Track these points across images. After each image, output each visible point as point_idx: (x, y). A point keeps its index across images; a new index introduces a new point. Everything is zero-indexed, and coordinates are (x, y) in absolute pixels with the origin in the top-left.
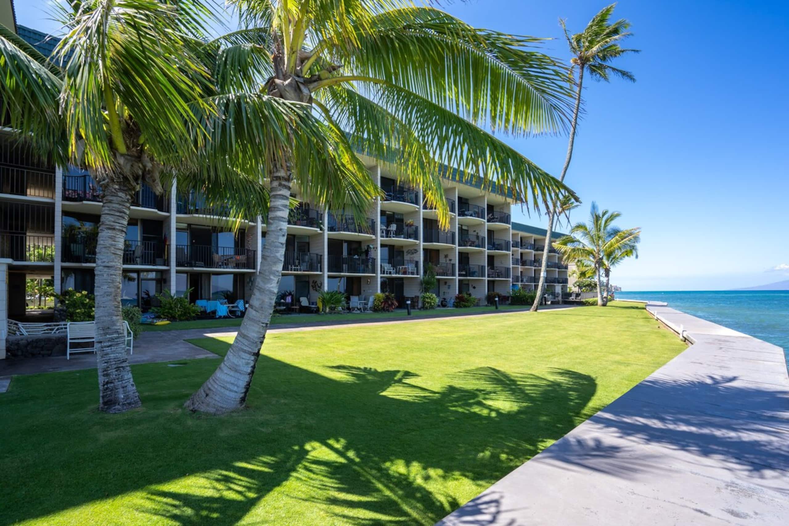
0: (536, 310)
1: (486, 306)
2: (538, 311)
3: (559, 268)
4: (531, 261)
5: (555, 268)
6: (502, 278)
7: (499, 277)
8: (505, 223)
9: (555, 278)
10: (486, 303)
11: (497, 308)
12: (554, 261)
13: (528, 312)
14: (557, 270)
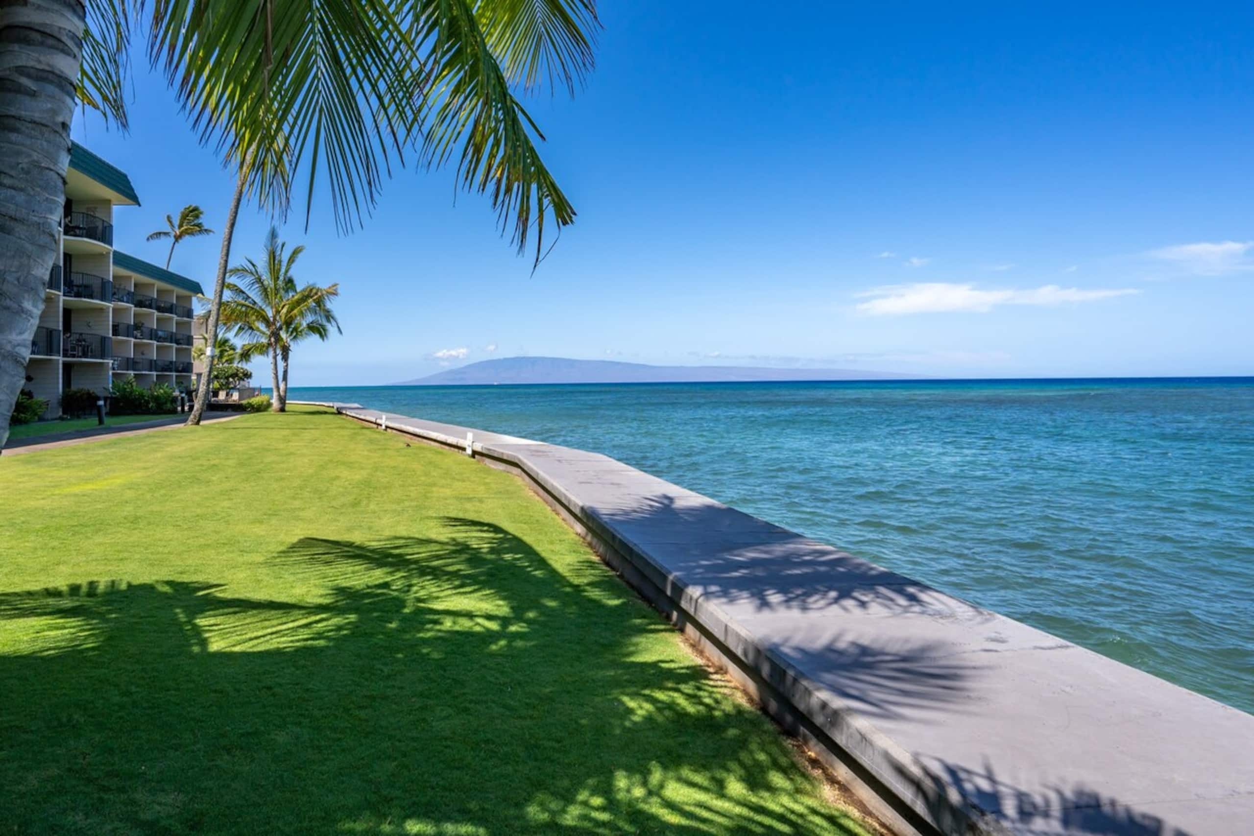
0: (198, 423)
1: (61, 419)
2: (202, 423)
3: (178, 344)
4: (128, 326)
5: (171, 342)
6: (92, 357)
7: (85, 355)
8: (99, 240)
9: (171, 362)
10: (61, 413)
11: (101, 422)
12: (170, 330)
13: (182, 425)
14: (175, 345)
